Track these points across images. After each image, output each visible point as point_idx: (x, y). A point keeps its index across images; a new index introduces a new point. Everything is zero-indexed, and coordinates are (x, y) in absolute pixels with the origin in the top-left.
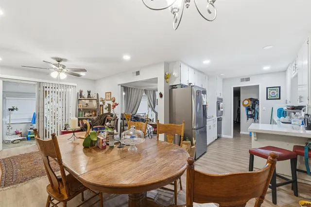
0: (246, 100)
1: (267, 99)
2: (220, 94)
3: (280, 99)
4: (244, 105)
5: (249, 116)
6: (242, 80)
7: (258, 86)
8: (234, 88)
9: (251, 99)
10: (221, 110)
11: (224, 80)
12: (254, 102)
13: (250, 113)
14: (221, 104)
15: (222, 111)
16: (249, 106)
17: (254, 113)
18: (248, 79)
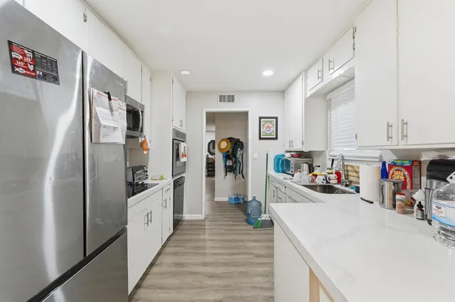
0: (223, 140)
1: (260, 138)
2: (181, 121)
3: (276, 138)
4: (220, 150)
5: (229, 169)
6: (222, 98)
7: (246, 114)
8: (207, 113)
9: (231, 139)
10: (183, 160)
11: (190, 95)
12: (236, 144)
13: (230, 163)
14: (182, 145)
15: (185, 162)
16: (228, 151)
17: (235, 162)
18: (231, 99)
